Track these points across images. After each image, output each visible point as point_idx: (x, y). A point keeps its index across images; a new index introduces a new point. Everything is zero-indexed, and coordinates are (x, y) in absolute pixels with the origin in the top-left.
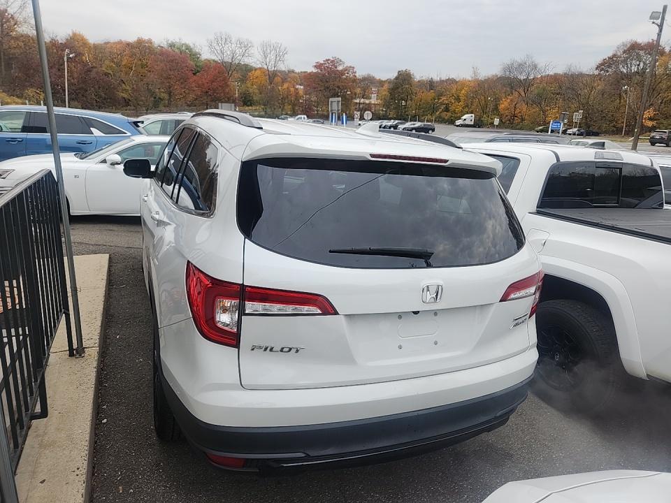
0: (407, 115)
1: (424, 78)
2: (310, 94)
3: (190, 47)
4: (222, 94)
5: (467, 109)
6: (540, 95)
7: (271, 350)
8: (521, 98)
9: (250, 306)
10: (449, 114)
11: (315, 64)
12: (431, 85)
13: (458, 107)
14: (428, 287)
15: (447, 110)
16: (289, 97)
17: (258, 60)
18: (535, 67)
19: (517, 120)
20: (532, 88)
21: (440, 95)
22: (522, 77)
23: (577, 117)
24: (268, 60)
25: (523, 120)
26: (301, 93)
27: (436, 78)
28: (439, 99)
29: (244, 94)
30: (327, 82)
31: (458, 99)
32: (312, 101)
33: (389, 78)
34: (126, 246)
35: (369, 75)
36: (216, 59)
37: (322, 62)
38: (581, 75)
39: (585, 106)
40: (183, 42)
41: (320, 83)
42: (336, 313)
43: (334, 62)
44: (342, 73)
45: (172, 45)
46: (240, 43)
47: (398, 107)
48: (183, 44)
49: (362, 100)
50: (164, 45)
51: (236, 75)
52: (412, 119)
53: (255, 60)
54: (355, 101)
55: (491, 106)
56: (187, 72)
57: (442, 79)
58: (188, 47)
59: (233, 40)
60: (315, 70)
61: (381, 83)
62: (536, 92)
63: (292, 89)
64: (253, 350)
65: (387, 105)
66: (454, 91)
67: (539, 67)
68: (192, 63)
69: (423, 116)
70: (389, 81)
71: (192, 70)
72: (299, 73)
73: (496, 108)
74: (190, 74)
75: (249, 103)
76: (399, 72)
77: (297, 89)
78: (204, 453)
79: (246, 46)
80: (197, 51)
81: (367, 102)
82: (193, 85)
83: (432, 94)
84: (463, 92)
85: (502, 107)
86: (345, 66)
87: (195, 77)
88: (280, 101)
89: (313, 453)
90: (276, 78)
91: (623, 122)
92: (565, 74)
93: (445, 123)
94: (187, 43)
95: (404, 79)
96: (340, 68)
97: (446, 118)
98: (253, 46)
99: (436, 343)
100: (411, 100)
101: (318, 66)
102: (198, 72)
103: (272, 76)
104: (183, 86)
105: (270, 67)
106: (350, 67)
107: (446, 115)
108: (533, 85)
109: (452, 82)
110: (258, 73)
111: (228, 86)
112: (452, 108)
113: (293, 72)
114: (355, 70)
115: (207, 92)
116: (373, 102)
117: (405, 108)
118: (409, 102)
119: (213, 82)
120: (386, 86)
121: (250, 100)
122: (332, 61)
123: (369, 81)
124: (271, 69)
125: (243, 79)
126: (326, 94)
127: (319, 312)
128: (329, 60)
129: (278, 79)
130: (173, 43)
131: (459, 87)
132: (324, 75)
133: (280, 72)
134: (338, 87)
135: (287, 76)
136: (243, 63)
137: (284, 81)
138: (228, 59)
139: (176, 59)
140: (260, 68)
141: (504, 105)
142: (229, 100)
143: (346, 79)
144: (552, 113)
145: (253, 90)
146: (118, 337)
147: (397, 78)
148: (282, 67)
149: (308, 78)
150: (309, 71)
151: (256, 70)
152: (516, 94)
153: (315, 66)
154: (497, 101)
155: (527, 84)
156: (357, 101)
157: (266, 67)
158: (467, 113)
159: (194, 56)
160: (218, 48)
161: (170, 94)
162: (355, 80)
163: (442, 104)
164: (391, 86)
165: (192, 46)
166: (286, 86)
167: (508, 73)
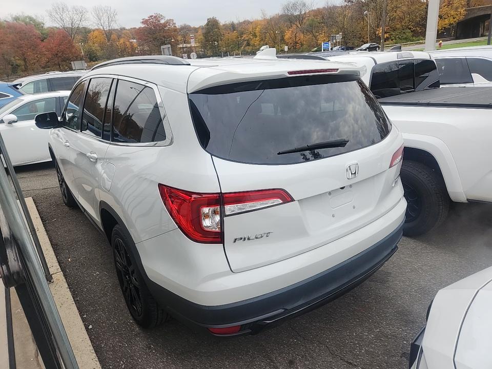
0: (220, 52)
1: (227, 23)
2: (143, 45)
3: (32, 18)
4: (70, 55)
5: (262, 43)
6: (311, 25)
7: (249, 239)
8: (298, 29)
9: (229, 209)
10: (250, 48)
11: (142, 21)
12: (233, 27)
13: (256, 41)
14: (350, 167)
15: (248, 44)
16: (127, 49)
17: (94, 23)
18: (304, 5)
19: (298, 46)
20: (305, 21)
21: (242, 34)
22: (297, 13)
23: (339, 37)
24: (102, 21)
25: (302, 45)
26: (135, 45)
27: (236, 22)
28: (241, 37)
29: (89, 52)
30: (154, 34)
31: (255, 36)
32: (145, 50)
33: (201, 25)
34: (42, 188)
35: (185, 25)
36: (58, 26)
37: (147, 18)
38: (335, 7)
39: (342, 29)
40: (26, 15)
41: (149, 35)
42: (293, 200)
43: (157, 18)
44: (165, 25)
45: (17, 19)
46: (76, 10)
47: (213, 47)
48: (26, 17)
49: (185, 45)
50: (9, 19)
51: (79, 37)
52: (226, 54)
53: (92, 23)
54: (179, 46)
55: (279, 38)
56: (36, 40)
57: (241, 21)
58: (31, 19)
59: (70, 9)
60: (143, 26)
61: (196, 30)
62: (308, 23)
63: (127, 43)
64: (235, 242)
65: (204, 46)
66: (251, 30)
67: (307, 4)
68: (38, 32)
69: (232, 51)
70: (202, 28)
71: (39, 38)
72: (129, 30)
73: (283, 39)
74: (39, 41)
75: (94, 59)
76: (208, 19)
77: (132, 43)
78: (207, 328)
79: (82, 13)
80: (40, 21)
81: (189, 45)
82: (44, 50)
83: (235, 33)
84: (258, 29)
85: (286, 37)
86: (166, 19)
87: (44, 44)
88: (120, 54)
89: (289, 307)
90: (112, 36)
91: (367, 38)
92: (324, 8)
93: (249, 54)
94: (30, 15)
95: (212, 24)
96: (162, 21)
97: (249, 51)
98: (87, 12)
99: (354, 207)
100: (221, 40)
101: (145, 22)
102: (45, 38)
103: (109, 34)
104: (34, 52)
105: (105, 27)
106: (170, 20)
107: (249, 49)
108: (304, 18)
109: (247, 23)
110: (96, 33)
111: (73, 47)
112: (252, 43)
113: (124, 29)
114: (174, 22)
115: (57, 54)
116: (193, 45)
117: (218, 47)
118: (220, 42)
119: (60, 45)
120: (200, 32)
121: (94, 57)
122: (155, 17)
123: (186, 30)
124: (107, 28)
125: (85, 40)
126: (155, 43)
127: (281, 202)
128: (152, 16)
129: (114, 36)
130: (17, 17)
131: (254, 26)
132: (151, 29)
133: (114, 30)
134: (164, 37)
135: (121, 33)
136: (82, 26)
137: (119, 37)
138: (69, 25)
139: (24, 30)
140: (97, 29)
141: (288, 35)
142: (78, 58)
143: (168, 30)
144: (321, 37)
145: (95, 47)
146: (70, 260)
147: (207, 24)
148: (115, 26)
149: (138, 33)
150: (137, 27)
151: (94, 31)
152: (294, 26)
153: (142, 22)
154: (282, 33)
155: (300, 18)
156: (181, 46)
157: (102, 28)
158: (264, 45)
159: (38, 25)
160: (57, 16)
161: (25, 60)
162: (175, 30)
163: (244, 40)
164: (204, 31)
165: (35, 18)
166: (122, 41)
167: (286, 11)
